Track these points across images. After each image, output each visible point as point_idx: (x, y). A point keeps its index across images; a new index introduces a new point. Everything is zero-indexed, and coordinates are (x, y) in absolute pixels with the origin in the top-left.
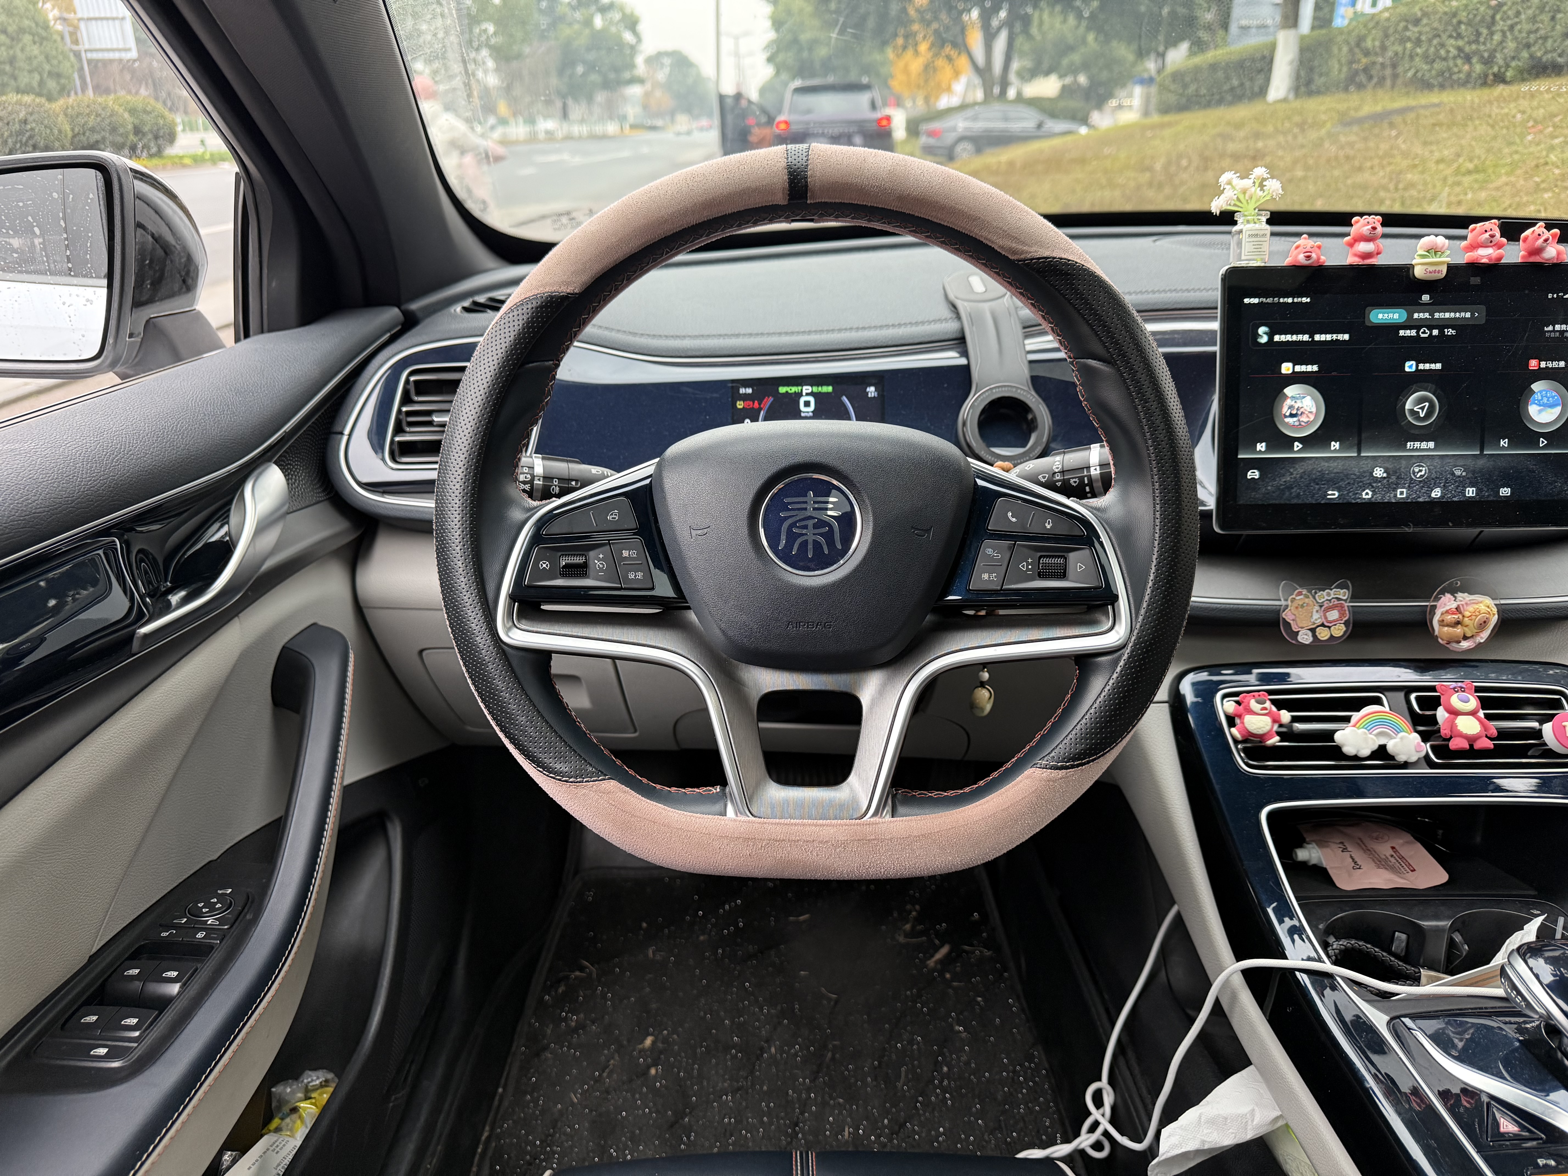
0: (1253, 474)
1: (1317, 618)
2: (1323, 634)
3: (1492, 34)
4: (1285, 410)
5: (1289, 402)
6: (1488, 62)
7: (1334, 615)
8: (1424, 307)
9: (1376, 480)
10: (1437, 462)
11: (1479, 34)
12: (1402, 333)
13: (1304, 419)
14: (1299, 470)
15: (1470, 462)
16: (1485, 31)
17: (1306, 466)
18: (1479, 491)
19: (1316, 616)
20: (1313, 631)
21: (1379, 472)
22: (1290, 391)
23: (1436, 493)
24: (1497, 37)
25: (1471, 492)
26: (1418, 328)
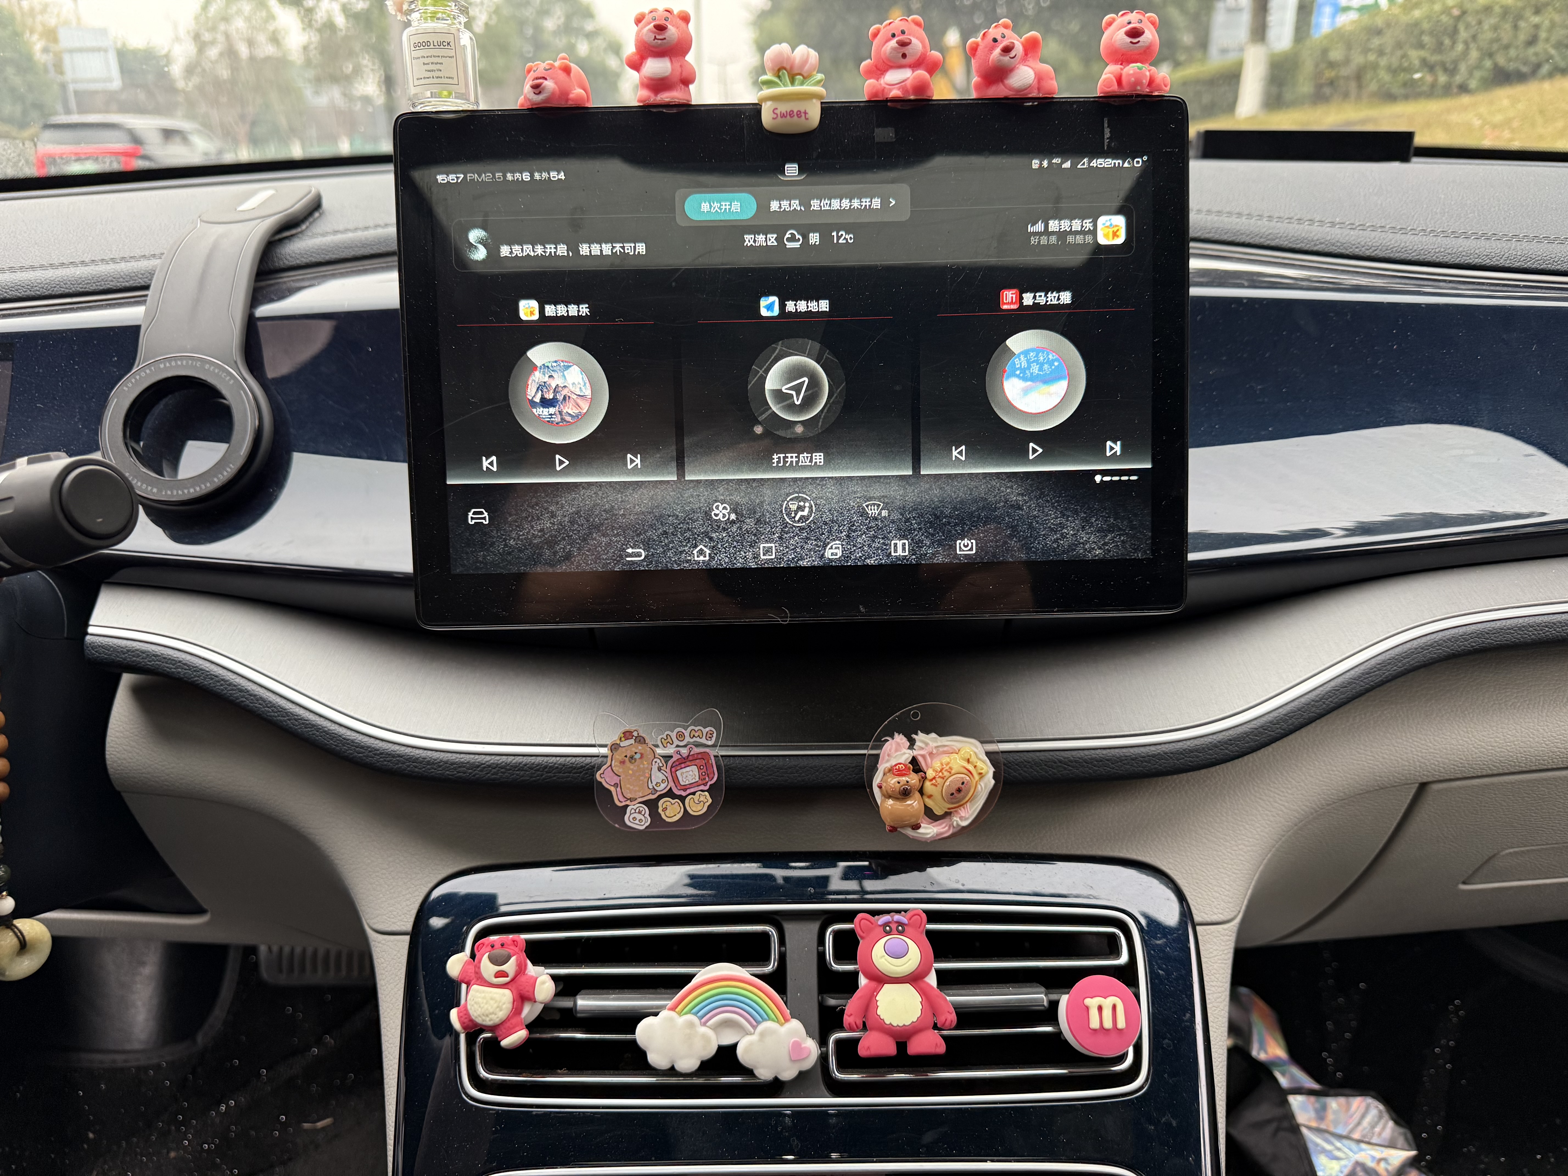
0: (479, 516)
1: (659, 780)
2: (671, 811)
3: (1454, 43)
4: (532, 392)
5: (537, 377)
6: (1451, 71)
7: (689, 775)
8: (788, 191)
9: (717, 526)
10: (831, 491)
11: (1441, 44)
12: (749, 240)
13: (569, 409)
14: (566, 507)
15: (895, 492)
16: (1447, 41)
17: (585, 500)
18: (916, 545)
19: (657, 777)
20: (653, 805)
21: (721, 512)
22: (539, 354)
23: (834, 552)
24: (1460, 47)
25: (900, 549)
26: (780, 231)
